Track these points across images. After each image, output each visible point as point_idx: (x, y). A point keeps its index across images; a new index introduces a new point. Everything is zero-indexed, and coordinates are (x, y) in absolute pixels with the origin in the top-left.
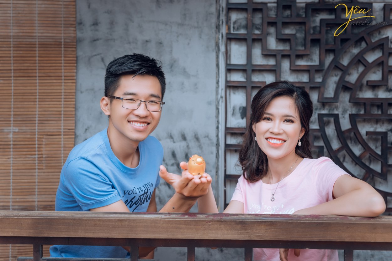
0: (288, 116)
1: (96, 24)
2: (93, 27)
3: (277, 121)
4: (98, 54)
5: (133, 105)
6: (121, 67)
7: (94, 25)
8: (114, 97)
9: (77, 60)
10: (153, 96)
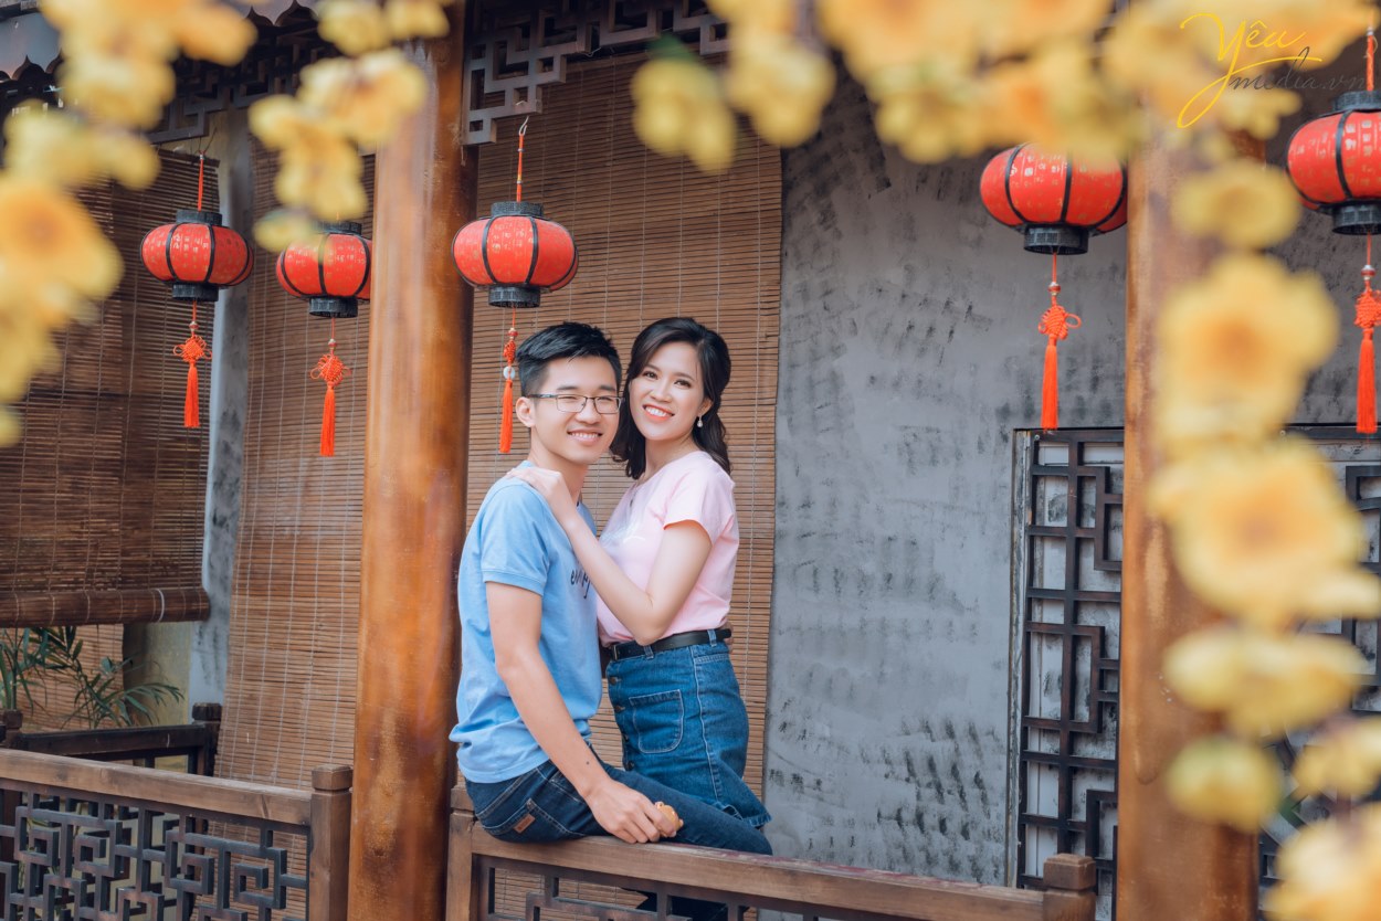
1: (806, 505)
2: (802, 511)
4: (809, 563)
6: (547, 346)
7: (804, 506)
8: (539, 397)
9: (774, 572)
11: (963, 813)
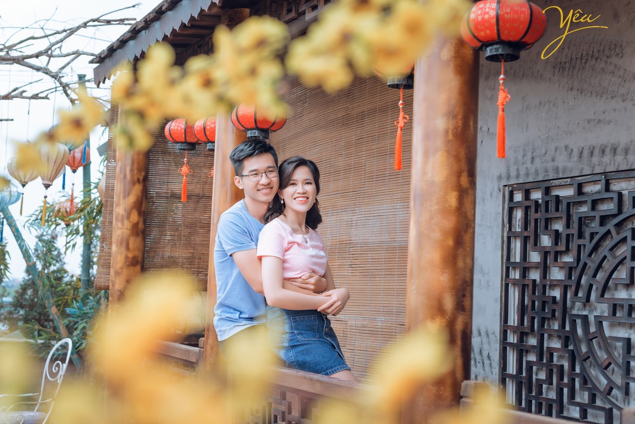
0: (307, 180)
3: (300, 185)
5: (258, 178)
6: (241, 153)
8: (243, 176)
10: (269, 167)
11: (483, 372)
